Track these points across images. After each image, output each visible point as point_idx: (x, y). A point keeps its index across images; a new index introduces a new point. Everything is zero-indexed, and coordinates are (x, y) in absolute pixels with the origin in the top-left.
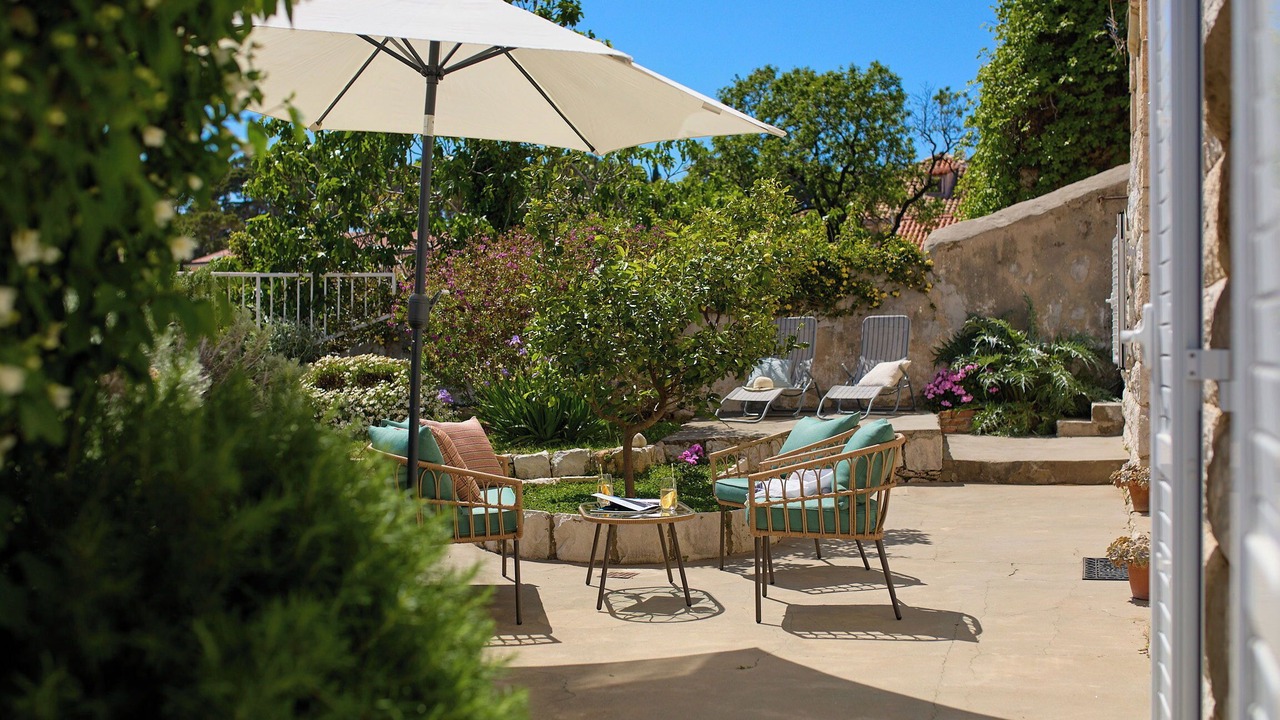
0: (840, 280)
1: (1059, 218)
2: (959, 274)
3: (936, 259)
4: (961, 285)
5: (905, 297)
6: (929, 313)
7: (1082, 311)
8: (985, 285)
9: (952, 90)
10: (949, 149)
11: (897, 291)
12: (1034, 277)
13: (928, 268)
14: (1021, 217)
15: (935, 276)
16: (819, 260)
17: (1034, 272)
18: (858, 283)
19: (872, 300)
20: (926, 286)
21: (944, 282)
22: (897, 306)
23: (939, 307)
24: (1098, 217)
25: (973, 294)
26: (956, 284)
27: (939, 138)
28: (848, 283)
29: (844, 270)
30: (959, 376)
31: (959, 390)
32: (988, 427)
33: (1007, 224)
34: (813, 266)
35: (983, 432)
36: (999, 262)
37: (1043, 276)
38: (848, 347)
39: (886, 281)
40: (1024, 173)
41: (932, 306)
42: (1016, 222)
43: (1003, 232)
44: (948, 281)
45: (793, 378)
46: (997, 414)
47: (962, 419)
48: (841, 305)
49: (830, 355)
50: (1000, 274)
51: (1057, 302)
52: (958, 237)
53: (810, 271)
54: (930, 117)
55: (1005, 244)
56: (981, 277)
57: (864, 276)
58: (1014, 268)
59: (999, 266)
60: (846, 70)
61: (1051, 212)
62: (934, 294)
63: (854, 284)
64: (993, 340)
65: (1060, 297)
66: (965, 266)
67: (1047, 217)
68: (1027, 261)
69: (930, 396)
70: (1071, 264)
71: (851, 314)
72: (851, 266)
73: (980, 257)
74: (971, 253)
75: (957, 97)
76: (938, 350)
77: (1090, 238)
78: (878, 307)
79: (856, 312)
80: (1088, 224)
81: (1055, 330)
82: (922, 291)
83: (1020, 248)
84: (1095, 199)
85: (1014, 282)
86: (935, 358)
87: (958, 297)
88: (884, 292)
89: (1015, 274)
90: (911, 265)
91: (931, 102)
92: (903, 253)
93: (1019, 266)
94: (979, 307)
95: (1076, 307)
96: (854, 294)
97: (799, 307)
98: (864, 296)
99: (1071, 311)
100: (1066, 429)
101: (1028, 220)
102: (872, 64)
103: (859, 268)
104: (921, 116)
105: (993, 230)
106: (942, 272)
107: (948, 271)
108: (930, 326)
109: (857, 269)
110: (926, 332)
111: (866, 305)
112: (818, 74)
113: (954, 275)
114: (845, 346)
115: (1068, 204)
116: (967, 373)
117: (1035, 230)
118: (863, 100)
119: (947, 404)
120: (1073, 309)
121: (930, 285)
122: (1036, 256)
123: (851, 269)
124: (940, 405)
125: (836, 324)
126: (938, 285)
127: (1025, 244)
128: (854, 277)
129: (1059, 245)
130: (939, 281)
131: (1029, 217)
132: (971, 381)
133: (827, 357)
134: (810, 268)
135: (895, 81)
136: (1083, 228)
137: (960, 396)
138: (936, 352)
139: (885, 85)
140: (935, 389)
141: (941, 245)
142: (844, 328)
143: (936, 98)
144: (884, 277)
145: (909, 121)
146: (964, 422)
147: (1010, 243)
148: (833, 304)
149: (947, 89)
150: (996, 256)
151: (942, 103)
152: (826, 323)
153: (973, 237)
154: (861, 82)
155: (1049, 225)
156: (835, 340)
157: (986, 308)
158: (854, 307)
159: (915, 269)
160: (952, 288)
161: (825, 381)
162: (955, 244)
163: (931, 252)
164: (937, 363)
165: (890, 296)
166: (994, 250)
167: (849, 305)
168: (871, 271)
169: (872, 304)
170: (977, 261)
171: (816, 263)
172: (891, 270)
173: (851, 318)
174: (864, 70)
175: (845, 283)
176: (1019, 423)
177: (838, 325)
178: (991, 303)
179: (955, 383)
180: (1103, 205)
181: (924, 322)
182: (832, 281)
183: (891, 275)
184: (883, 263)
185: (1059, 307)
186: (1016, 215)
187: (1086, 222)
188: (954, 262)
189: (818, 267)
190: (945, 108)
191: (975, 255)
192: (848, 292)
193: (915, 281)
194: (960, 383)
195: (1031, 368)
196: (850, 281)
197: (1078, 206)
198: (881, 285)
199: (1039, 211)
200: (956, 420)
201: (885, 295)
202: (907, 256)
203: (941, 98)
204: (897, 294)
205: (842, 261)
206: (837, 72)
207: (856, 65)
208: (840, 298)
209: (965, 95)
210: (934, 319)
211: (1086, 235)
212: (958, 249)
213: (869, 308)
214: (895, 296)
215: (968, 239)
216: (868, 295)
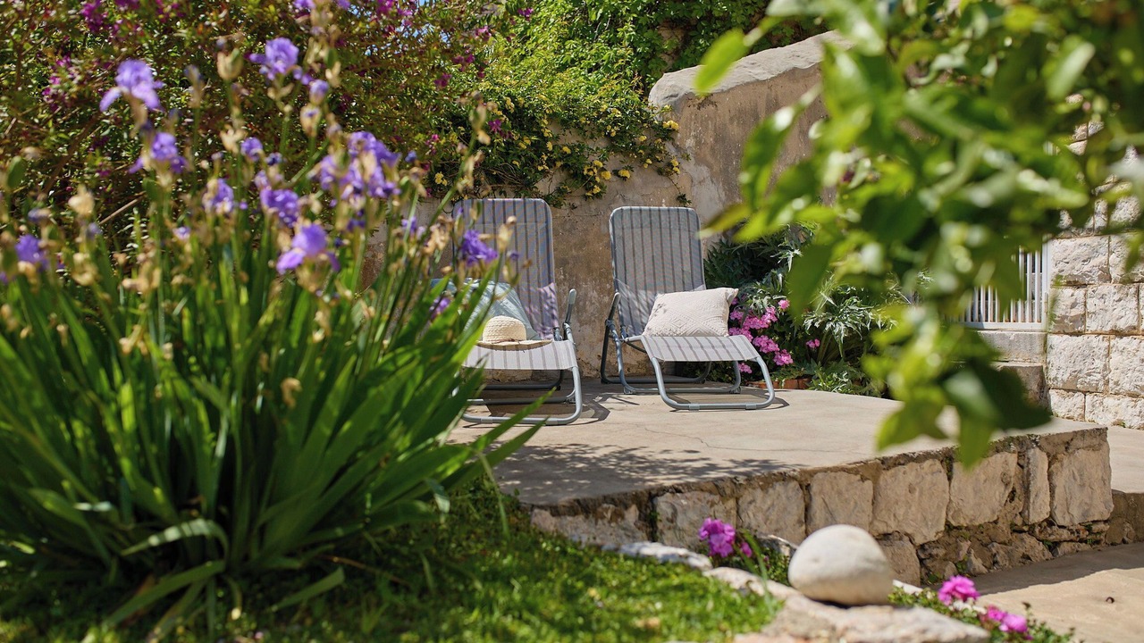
0: (540, 139)
2: (712, 149)
3: (683, 120)
4: (716, 168)
5: (637, 180)
11: (626, 169)
13: (668, 134)
15: (680, 148)
18: (571, 148)
19: (589, 182)
20: (669, 165)
21: (692, 159)
22: (629, 196)
25: (732, 186)
26: (710, 167)
28: (557, 146)
29: (545, 123)
30: (768, 319)
31: (769, 345)
33: (770, 76)
39: (608, 150)
41: (682, 199)
42: (780, 75)
43: (764, 89)
44: (700, 161)
48: (540, 187)
55: (768, 108)
62: (681, 180)
63: (566, 149)
67: (815, 73)
71: (559, 204)
73: (738, 124)
74: (727, 118)
78: (598, 196)
79: (565, 202)
82: (665, 171)
87: (712, 187)
88: (606, 169)
90: (641, 127)
96: (562, 168)
98: (579, 173)
101: (794, 74)
103: (567, 122)
105: (752, 83)
106: (690, 142)
107: (698, 143)
113: (706, 151)
116: (780, 314)
117: (801, 91)
121: (675, 163)
126: (685, 165)
130: (686, 158)
131: (795, 69)
137: (774, 354)
141: (689, 97)
144: (601, 143)
147: (774, 106)
153: (728, 91)
159: (649, 134)
160: (704, 171)
162: (707, 99)
163: (674, 108)
165: (615, 178)
166: (755, 116)
167: (554, 188)
168: (582, 131)
169: (590, 189)
170: (735, 131)
172: (614, 133)
173: (559, 213)
175: (549, 146)
179: (757, 333)
183: (613, 140)
188: (707, 128)
191: (731, 119)
192: (554, 164)
193: (652, 155)
201: (608, 174)
204: (627, 174)
208: (543, 173)
212: (711, 108)
213: (586, 197)
214: (625, 178)
215: (723, 92)
216: (585, 173)
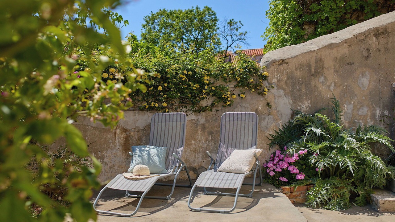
0: (203, 85)
1: (351, 46)
2: (286, 82)
3: (270, 72)
4: (288, 90)
5: (249, 98)
6: (266, 110)
7: (365, 109)
8: (304, 90)
9: (234, 20)
10: (233, 43)
11: (244, 93)
12: (335, 85)
13: (265, 78)
14: (326, 44)
15: (269, 83)
16: (188, 70)
17: (335, 82)
18: (216, 87)
19: (225, 100)
20: (264, 91)
21: (276, 88)
22: (244, 105)
23: (273, 106)
24: (374, 46)
25: (296, 97)
26: (284, 90)
27: (229, 38)
28: (209, 87)
29: (206, 78)
30: (294, 158)
31: (294, 170)
32: (321, 201)
33: (317, 48)
34: (184, 74)
35: (318, 206)
36: (313, 75)
37: (340, 85)
38: (208, 135)
39: (235, 87)
40: (306, 27)
41: (268, 104)
42: (323, 47)
43: (315, 54)
44: (279, 88)
45: (167, 164)
46: (327, 190)
47: (298, 193)
48: (204, 103)
49: (195, 140)
50: (313, 83)
51: (350, 103)
52: (285, 57)
53: (181, 78)
54: (226, 30)
55: (316, 62)
56: (301, 84)
57: (220, 83)
58: (322, 79)
59: (313, 77)
60: (195, 8)
61: (346, 41)
62: (269, 96)
63: (213, 88)
64: (318, 131)
65: (352, 100)
66: (290, 77)
67: (343, 44)
68: (330, 74)
69: (272, 174)
70: (358, 78)
71: (211, 110)
72: (211, 75)
73: (300, 71)
74: (294, 68)
75: (236, 23)
76: (272, 136)
77: (370, 60)
78: (230, 105)
79: (214, 109)
80: (368, 50)
81: (349, 122)
82: (262, 94)
83: (326, 65)
84: (372, 34)
85: (322, 89)
86: (270, 142)
87: (285, 99)
88: (234, 94)
89: (323, 83)
90: (252, 75)
91: (226, 24)
92: (246, 67)
93: (325, 78)
94: (300, 106)
95: (362, 106)
96: (213, 95)
97: (173, 104)
98: (220, 98)
99: (359, 109)
100: (387, 206)
101: (331, 46)
102: (205, 7)
103: (216, 77)
104: (223, 30)
105: (308, 52)
106: (274, 80)
107: (279, 80)
108: (267, 119)
109: (215, 77)
110: (264, 123)
111: (222, 103)
112: (184, 11)
113: (283, 84)
114: (206, 133)
115: (356, 37)
116: (299, 157)
117: (335, 53)
118: (201, 20)
119: (285, 179)
120: (360, 108)
121: (266, 90)
122: (336, 71)
123: (210, 77)
124: (278, 180)
125: (200, 117)
126: (272, 90)
127: (329, 63)
128: (213, 83)
129: (350, 64)
130: (272, 87)
131: (332, 44)
132: (303, 162)
133: (193, 142)
134: (181, 76)
135: (214, 14)
136: (365, 53)
137: (296, 174)
138: (271, 138)
139: (210, 16)
140: (274, 167)
141: (273, 62)
142: (206, 120)
143: (229, 23)
144: (234, 83)
145: (218, 31)
146: (299, 195)
147: (320, 61)
148: (198, 103)
149: (233, 20)
150: (310, 70)
151: (231, 25)
152: (192, 117)
153: (295, 57)
154: (201, 13)
155: (344, 50)
156: (199, 129)
157: (304, 106)
158: (213, 105)
159: (255, 78)
160: (282, 92)
161: (192, 160)
162: (283, 61)
163: (267, 67)
164: (271, 145)
165: (238, 98)
166: (309, 66)
167: (209, 103)
168: (225, 79)
169: (225, 103)
170: (298, 74)
171: (185, 72)
172: (239, 79)
173: (211, 113)
174: (202, 9)
175: (206, 87)
176: (342, 196)
177: (202, 118)
178: (307, 103)
179: (290, 164)
180: (377, 39)
181: (263, 116)
182: (197, 86)
183: (239, 82)
184: (233, 74)
185: (351, 107)
186: (322, 43)
187: (367, 49)
188: (283, 74)
189: (187, 75)
190: (232, 27)
191: (296, 69)
192: (208, 94)
193: (256, 87)
194: (295, 163)
195: (353, 154)
196: (210, 86)
197: (362, 38)
198: (232, 89)
199: (337, 41)
200: (294, 194)
201: (235, 96)
202: (249, 69)
203: (230, 23)
204: (243, 96)
205: (205, 71)
206: (191, 9)
207: (199, 7)
208: (203, 98)
209: (240, 22)
210: (270, 114)
211: (367, 57)
212: (286, 65)
213: (223, 106)
214: (242, 97)
215: (292, 58)
216: (223, 96)
